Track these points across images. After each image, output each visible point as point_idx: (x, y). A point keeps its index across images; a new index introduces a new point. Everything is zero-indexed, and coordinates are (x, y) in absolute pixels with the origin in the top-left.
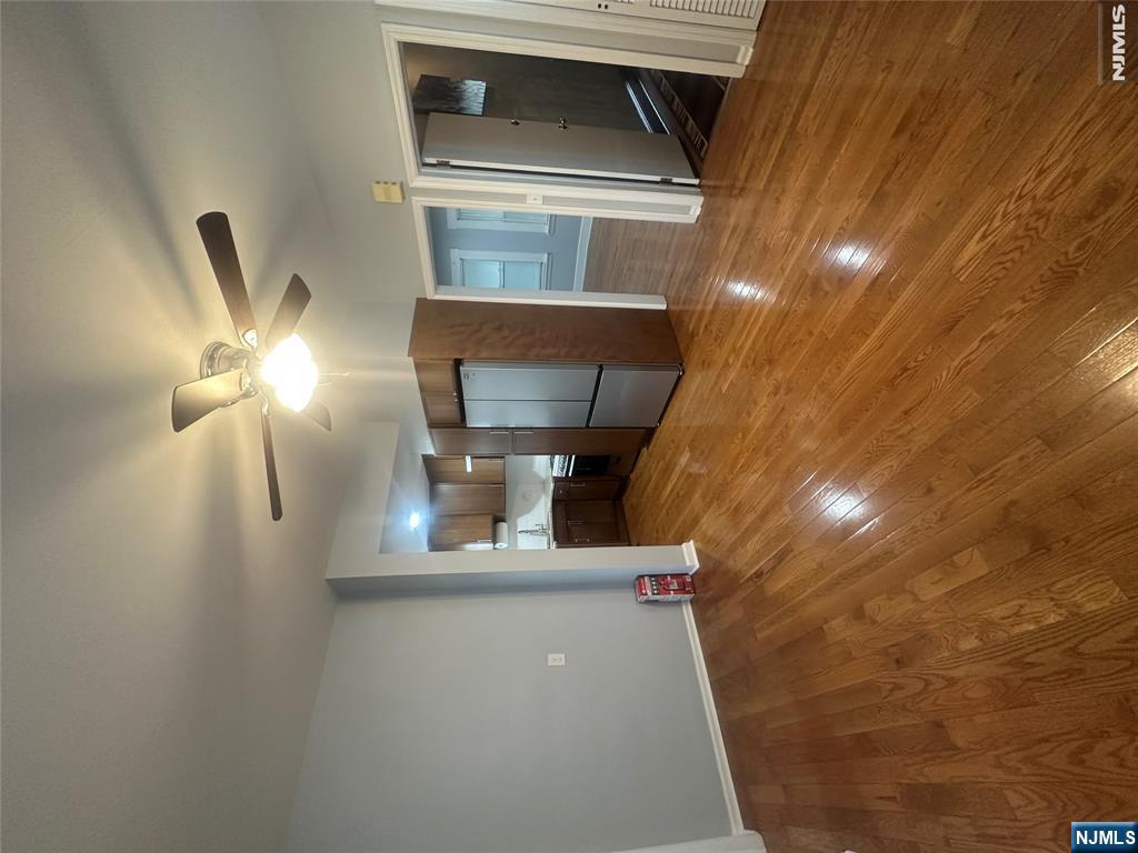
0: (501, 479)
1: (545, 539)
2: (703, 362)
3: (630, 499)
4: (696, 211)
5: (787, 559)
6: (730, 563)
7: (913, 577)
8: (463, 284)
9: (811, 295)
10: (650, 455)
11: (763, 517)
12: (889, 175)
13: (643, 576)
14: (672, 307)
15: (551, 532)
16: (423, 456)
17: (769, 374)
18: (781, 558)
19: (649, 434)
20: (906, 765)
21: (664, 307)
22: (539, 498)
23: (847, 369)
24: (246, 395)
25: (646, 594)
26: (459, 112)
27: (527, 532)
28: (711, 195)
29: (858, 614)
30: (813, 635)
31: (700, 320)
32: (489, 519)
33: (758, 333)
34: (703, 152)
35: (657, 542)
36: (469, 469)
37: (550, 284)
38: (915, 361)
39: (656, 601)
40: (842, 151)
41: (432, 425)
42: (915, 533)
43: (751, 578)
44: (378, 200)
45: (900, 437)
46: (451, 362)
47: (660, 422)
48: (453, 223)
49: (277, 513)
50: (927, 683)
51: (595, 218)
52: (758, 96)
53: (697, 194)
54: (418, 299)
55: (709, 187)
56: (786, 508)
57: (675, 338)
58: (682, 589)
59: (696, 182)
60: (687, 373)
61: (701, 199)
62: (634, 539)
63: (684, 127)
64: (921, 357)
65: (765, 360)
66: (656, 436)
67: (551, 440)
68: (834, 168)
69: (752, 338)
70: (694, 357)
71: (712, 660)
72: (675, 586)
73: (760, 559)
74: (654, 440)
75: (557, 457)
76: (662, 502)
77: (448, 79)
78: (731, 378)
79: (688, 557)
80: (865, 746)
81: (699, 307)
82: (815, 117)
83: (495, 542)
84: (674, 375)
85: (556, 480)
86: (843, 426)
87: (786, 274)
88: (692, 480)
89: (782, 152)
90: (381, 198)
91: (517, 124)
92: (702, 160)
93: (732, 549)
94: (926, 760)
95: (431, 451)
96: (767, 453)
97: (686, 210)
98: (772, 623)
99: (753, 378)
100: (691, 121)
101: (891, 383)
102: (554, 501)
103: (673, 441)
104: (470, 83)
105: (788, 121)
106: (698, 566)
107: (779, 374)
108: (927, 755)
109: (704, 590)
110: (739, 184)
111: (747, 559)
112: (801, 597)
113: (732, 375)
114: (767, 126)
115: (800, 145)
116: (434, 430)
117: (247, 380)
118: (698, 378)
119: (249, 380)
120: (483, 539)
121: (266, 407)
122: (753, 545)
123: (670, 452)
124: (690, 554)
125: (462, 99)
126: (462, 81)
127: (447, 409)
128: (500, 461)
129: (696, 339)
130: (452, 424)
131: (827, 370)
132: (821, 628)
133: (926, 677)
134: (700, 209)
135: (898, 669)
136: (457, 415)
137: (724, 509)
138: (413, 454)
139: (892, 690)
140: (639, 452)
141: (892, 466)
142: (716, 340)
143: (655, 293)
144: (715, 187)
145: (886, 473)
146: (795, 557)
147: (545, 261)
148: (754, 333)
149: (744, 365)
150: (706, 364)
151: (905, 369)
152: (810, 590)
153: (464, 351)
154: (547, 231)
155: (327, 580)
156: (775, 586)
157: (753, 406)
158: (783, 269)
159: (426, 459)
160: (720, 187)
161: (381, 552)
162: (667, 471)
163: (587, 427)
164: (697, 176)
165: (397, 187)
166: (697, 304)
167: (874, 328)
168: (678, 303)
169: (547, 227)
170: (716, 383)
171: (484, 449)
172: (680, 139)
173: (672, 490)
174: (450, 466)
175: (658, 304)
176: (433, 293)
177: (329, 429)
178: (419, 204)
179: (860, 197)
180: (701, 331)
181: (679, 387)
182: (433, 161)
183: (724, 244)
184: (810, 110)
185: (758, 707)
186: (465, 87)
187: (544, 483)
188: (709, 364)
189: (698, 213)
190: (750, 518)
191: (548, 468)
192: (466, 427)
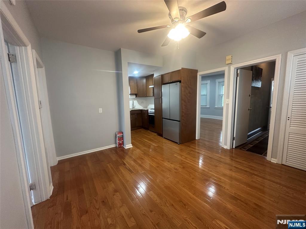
0: (147, 95)
1: (131, 108)
2: (182, 149)
3: (143, 130)
4: (225, 147)
5: (129, 172)
6: (127, 157)
7: (127, 206)
8: (202, 84)
9: (204, 179)
10: (155, 136)
11: (140, 166)
12: (242, 201)
13: (123, 134)
14: (196, 141)
15: (133, 109)
16: (154, 74)
17: (180, 167)
18: (130, 170)
19: (161, 135)
20: (76, 203)
21: (197, 139)
22: (142, 106)
23: (183, 188)
24: (172, 20)
25: (118, 134)
26: (253, 80)
27: (133, 103)
28: (230, 151)
29: (116, 191)
30: (109, 179)
31: (194, 148)
32: (136, 93)
33: (192, 164)
34: (243, 149)
35: (132, 138)
36: (150, 87)
37: (202, 108)
38: (188, 208)
39: (116, 137)
40: (248, 188)
41: (162, 76)
42: (139, 207)
43: (123, 162)
44: (227, 57)
45: (165, 203)
46: (180, 80)
47: (164, 138)
48: (218, 81)
49: (140, 31)
50: (98, 209)
51: (222, 120)
52: (262, 164)
53: (230, 147)
54: (197, 70)
55: (232, 151)
56: (143, 172)
57: (188, 142)
58: (120, 144)
59: (234, 147)
60: (178, 145)
61: (229, 148)
62: (132, 131)
63: (250, 144)
64: (189, 209)
65: (184, 166)
66: (160, 137)
67: (159, 109)
68: (243, 186)
69: (190, 162)
70: (183, 147)
71: (101, 152)
72: (120, 142)
73: (129, 165)
74: (159, 136)
75: (154, 110)
76: (142, 139)
77: (261, 77)
78: (178, 157)
79: (128, 146)
80: (81, 192)
81: (197, 148)
82: (258, 181)
83: (130, 94)
84: (178, 141)
85: (147, 110)
86: (167, 187)
87: (210, 172)
88: (149, 147)
89: (246, 171)
90: (227, 58)
91: (249, 96)
92: (241, 149)
93: (131, 157)
94: (77, 208)
95: (155, 76)
96: (158, 167)
97: (226, 144)
98: (112, 168)
99: (179, 163)
100: (252, 146)
101: (181, 201)
102: (142, 110)
103: (159, 142)
104: (261, 83)
105: (256, 173)
106: (126, 148)
107: (180, 170)
108: (79, 208)
109: (120, 150)
110: (234, 159)
111: (129, 161)
112: (119, 176)
113: (179, 157)
114: (253, 167)
115: (249, 176)
116: (161, 76)
117: (177, 20)
118: (177, 148)
119: (177, 21)
120: (131, 91)
121: (169, 26)
122: (132, 163)
123: (156, 141)
124: (129, 146)
125: (256, 80)
126: (261, 81)
127: (167, 79)
128: (152, 95)
129: (188, 147)
130: (163, 81)
131: (183, 183)
132: (111, 181)
133: (99, 209)
134: (226, 148)
135: (101, 202)
136: (165, 83)
137: (141, 155)
138: (154, 71)
139: (96, 199)
140: (156, 133)
141: (157, 201)
142: (189, 153)
143: (200, 136)
144: (232, 152)
145: (155, 199)
146: (130, 174)
147: (207, 107)
148: (191, 163)
149: (182, 161)
150: (181, 150)
151: (185, 205)
152: (121, 178)
153: (183, 83)
154: (216, 107)
155: (120, 49)
156: (122, 168)
157: (171, 163)
158: (211, 171)
159: (153, 75)
160: (232, 154)
161: (128, 63)
162: (151, 140)
163: (163, 118)
164: (236, 147)
165: (231, 62)
166: (197, 147)
167: (196, 197)
168: (198, 143)
169: (217, 107)
170: (176, 153)
171: (155, 90)
172: (246, 143)
173: (146, 141)
174: (150, 82)
175: (197, 137)
176: (199, 74)
177: (162, 46)
178: (226, 69)
179: (235, 193)
180: (191, 149)
181: (174, 143)
182: (239, 72)
183: (216, 155)
184: (260, 179)
185: (90, 164)
186: (259, 81)
187: (146, 107)
188: (181, 151)
189: (225, 148)
190: (140, 162)
191: (151, 108)
192: (162, 85)
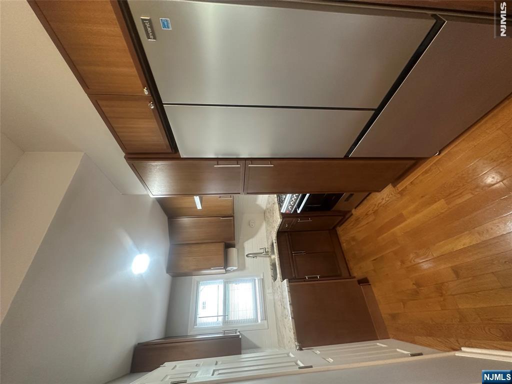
0: (229, 213)
27: (253, 255)
32: (221, 247)
36: (199, 207)
41: (130, 156)
83: (226, 266)
85: (283, 216)
120: (216, 266)
174: (184, 202)
192: (179, 158)
